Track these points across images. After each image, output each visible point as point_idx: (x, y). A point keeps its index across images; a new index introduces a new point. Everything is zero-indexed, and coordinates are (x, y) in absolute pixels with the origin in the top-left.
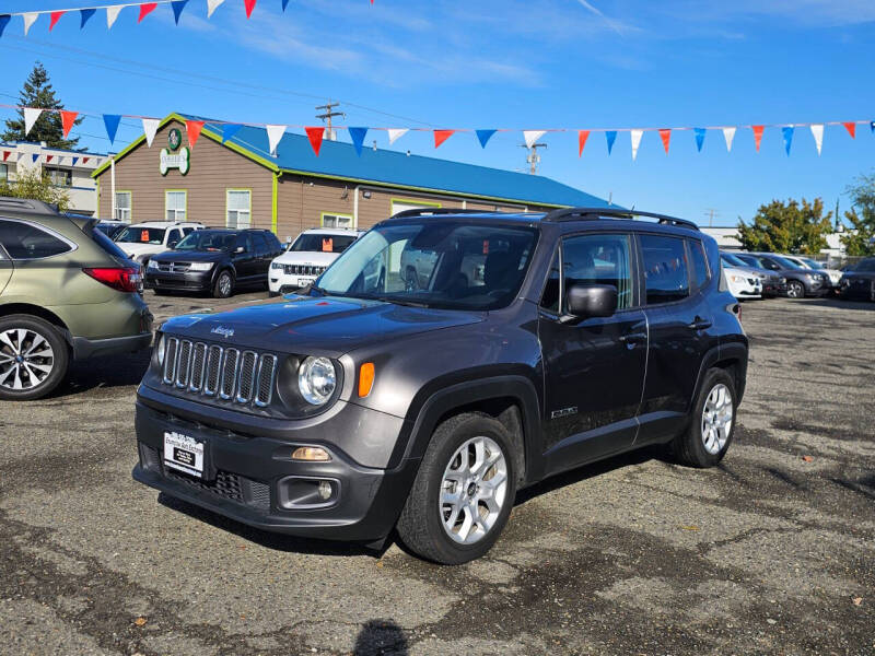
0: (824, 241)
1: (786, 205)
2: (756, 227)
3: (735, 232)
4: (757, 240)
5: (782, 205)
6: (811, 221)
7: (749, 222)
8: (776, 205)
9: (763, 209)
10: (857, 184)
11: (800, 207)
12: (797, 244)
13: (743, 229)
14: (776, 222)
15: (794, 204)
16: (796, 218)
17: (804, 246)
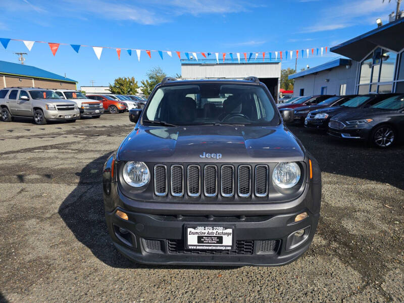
0: (136, 91)
1: (124, 79)
2: (115, 87)
3: (108, 88)
4: (116, 91)
5: (122, 79)
6: (131, 84)
7: (113, 85)
8: (120, 79)
9: (116, 80)
10: (149, 72)
11: (128, 80)
12: (129, 92)
13: (111, 87)
14: (121, 85)
15: (126, 79)
16: (127, 83)
17: (131, 93)
